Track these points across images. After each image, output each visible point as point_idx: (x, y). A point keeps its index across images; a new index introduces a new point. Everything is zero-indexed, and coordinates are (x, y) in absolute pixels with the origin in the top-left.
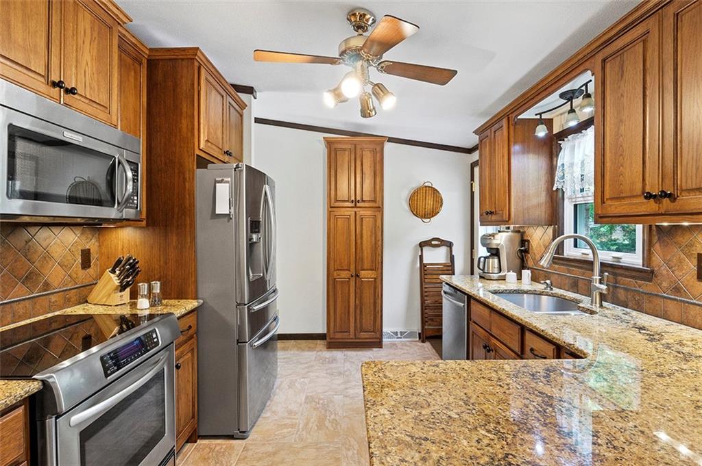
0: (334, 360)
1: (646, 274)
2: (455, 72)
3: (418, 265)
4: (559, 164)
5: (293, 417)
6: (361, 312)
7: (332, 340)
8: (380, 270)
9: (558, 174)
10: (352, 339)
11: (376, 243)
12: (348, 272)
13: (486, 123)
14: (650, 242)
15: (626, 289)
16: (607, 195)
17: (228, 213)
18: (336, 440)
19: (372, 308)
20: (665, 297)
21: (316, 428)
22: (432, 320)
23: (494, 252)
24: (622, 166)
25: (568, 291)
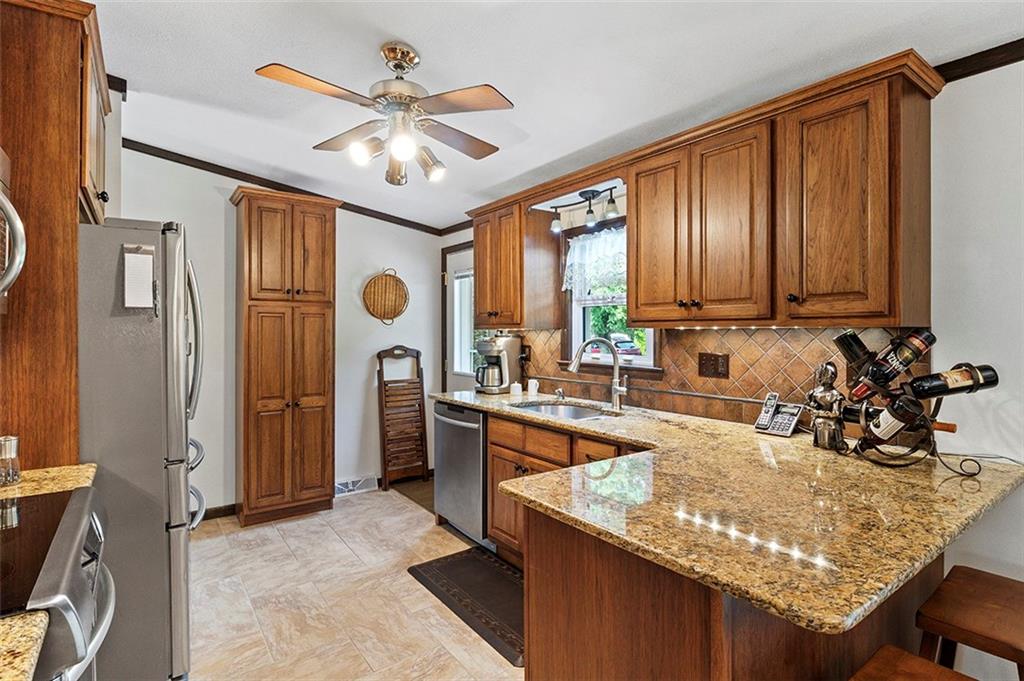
0: (265, 541)
1: (656, 374)
2: (498, 149)
3: (376, 383)
4: (568, 264)
5: (249, 632)
6: (302, 459)
7: (254, 512)
8: (330, 395)
9: (567, 272)
10: (287, 503)
11: (324, 355)
12: (279, 400)
13: (490, 205)
14: (661, 343)
15: (640, 390)
16: (642, 300)
17: (151, 306)
18: (338, 637)
19: (319, 451)
20: (673, 393)
21: (299, 634)
22: (397, 458)
23: (494, 360)
24: (656, 275)
25: (580, 398)
